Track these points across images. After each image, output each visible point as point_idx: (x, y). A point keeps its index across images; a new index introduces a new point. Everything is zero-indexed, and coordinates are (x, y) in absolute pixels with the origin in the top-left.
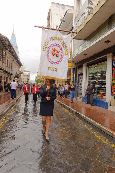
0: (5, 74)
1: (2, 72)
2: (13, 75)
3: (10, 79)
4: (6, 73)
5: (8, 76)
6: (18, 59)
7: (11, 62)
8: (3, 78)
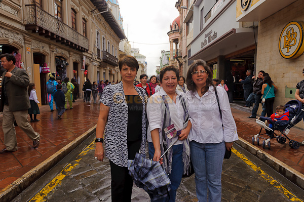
0: (36, 39)
1: (21, 31)
2: (95, 57)
3: (79, 66)
4: (54, 42)
5: (68, 56)
6: (106, 8)
7: (83, 14)
8: (30, 58)
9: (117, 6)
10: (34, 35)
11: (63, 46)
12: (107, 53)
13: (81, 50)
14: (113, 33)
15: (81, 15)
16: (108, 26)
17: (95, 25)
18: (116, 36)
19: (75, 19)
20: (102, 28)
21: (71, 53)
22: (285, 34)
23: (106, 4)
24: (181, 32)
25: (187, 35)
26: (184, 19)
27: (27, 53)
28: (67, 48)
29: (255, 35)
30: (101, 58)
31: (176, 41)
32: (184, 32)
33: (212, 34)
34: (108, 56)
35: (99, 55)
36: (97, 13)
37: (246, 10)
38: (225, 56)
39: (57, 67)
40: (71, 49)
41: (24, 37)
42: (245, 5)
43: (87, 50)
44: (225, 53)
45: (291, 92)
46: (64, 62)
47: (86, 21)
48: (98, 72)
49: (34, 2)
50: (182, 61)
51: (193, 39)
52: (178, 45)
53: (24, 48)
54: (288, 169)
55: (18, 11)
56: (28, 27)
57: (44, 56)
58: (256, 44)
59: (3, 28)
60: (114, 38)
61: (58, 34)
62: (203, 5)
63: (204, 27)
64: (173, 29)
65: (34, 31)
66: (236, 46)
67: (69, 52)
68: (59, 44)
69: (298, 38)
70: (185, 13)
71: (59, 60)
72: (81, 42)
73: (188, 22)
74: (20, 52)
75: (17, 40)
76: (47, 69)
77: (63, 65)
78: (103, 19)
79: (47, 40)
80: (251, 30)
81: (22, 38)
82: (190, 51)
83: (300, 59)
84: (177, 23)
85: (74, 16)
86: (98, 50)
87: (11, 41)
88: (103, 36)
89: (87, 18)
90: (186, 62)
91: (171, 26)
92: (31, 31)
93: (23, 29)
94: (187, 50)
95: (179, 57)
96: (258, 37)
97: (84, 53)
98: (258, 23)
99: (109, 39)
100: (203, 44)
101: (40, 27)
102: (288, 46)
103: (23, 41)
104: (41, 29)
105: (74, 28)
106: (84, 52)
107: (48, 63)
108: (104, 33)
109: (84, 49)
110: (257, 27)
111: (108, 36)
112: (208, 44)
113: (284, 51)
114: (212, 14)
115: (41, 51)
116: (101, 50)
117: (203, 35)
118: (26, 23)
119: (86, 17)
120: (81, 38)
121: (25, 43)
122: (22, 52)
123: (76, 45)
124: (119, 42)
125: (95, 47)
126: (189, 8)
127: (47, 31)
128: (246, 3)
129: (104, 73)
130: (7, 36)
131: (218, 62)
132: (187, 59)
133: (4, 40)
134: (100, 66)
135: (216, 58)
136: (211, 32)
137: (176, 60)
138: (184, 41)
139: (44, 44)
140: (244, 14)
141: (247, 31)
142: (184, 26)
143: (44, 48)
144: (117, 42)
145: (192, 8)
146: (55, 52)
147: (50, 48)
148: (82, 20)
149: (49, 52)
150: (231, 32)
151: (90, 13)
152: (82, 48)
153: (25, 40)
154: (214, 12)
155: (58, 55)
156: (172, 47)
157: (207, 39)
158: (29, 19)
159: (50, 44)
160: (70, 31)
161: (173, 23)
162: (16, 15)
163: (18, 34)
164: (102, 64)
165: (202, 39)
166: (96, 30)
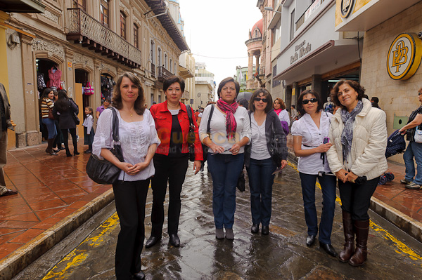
0: (78, 52)
1: (61, 42)
2: (148, 75)
4: (98, 55)
5: (116, 73)
6: (164, 9)
7: (134, 17)
8: (71, 75)
9: (177, 5)
10: (76, 46)
11: (110, 60)
12: (164, 70)
13: (131, 65)
14: (171, 42)
15: (132, 18)
16: (165, 33)
17: (150, 32)
18: (175, 46)
19: (125, 25)
20: (158, 37)
21: (119, 69)
22: (394, 49)
23: (164, 5)
24: (264, 41)
25: (272, 46)
26: (268, 24)
27: (68, 70)
28: (115, 62)
29: (359, 49)
30: (156, 77)
31: (257, 53)
32: (268, 42)
33: (305, 46)
34: (165, 74)
35: (153, 72)
36: (152, 16)
37: (347, 17)
38: (321, 75)
39: (102, 87)
40: (119, 64)
41: (65, 49)
42: (346, 11)
43: (139, 66)
44: (322, 72)
45: (400, 122)
46: (110, 81)
47: (137, 28)
48: (152, 95)
49: (76, 4)
50: (265, 80)
51: (280, 51)
52: (260, 59)
53: (65, 63)
54: (378, 203)
55: (59, 16)
56: (69, 36)
57: (87, 73)
58: (360, 61)
59: (42, 38)
60: (173, 49)
61: (104, 45)
62: (294, 6)
63: (295, 37)
64: (254, 37)
65: (77, 42)
66: (336, 63)
67: (117, 68)
68: (105, 58)
69: (410, 55)
70: (270, 16)
71: (105, 77)
72: (132, 56)
73: (274, 28)
74: (60, 68)
75: (57, 54)
76: (90, 89)
77: (110, 85)
78: (159, 24)
79: (92, 52)
80: (354, 42)
81: (63, 50)
82: (275, 67)
83: (411, 80)
84: (259, 28)
85: (123, 21)
86: (153, 65)
87: (50, 54)
88: (159, 46)
89: (140, 22)
90: (269, 82)
91: (250, 33)
92: (73, 42)
93: (64, 38)
94: (271, 66)
95: (260, 76)
96: (364, 51)
97: (134, 70)
98: (363, 34)
99: (166, 50)
100: (292, 59)
101: (84, 37)
102: (397, 64)
103: (64, 54)
104: (85, 39)
105: (124, 36)
106: (135, 68)
107: (92, 83)
108: (160, 42)
109: (136, 64)
110: (362, 38)
111: (165, 47)
112: (299, 60)
113: (393, 70)
114: (305, 20)
115: (84, 66)
116: (156, 65)
117: (293, 48)
118: (67, 32)
119: (138, 22)
120: (131, 49)
121: (66, 56)
122: (62, 68)
123: (125, 59)
124: (179, 55)
125: (148, 62)
126: (276, 10)
127: (92, 42)
128: (347, 8)
129: (160, 96)
130: (46, 48)
131: (313, 84)
132: (271, 78)
133: (43, 53)
134: (154, 87)
135: (309, 78)
136: (304, 43)
137: (256, 80)
138: (268, 55)
139: (88, 58)
140: (344, 22)
141: (349, 44)
142: (269, 33)
143: (88, 63)
144: (176, 54)
145: (279, 9)
146: (100, 68)
147: (94, 62)
148: (133, 26)
149: (93, 68)
150: (329, 44)
151: (144, 16)
152: (133, 62)
153: (66, 52)
154: (309, 17)
155: (103, 72)
156: (251, 61)
157: (298, 52)
158: (71, 27)
159: (94, 58)
160: (119, 40)
161: (254, 29)
162: (57, 21)
163: (58, 45)
164: (157, 84)
165: (292, 52)
166: (150, 39)
